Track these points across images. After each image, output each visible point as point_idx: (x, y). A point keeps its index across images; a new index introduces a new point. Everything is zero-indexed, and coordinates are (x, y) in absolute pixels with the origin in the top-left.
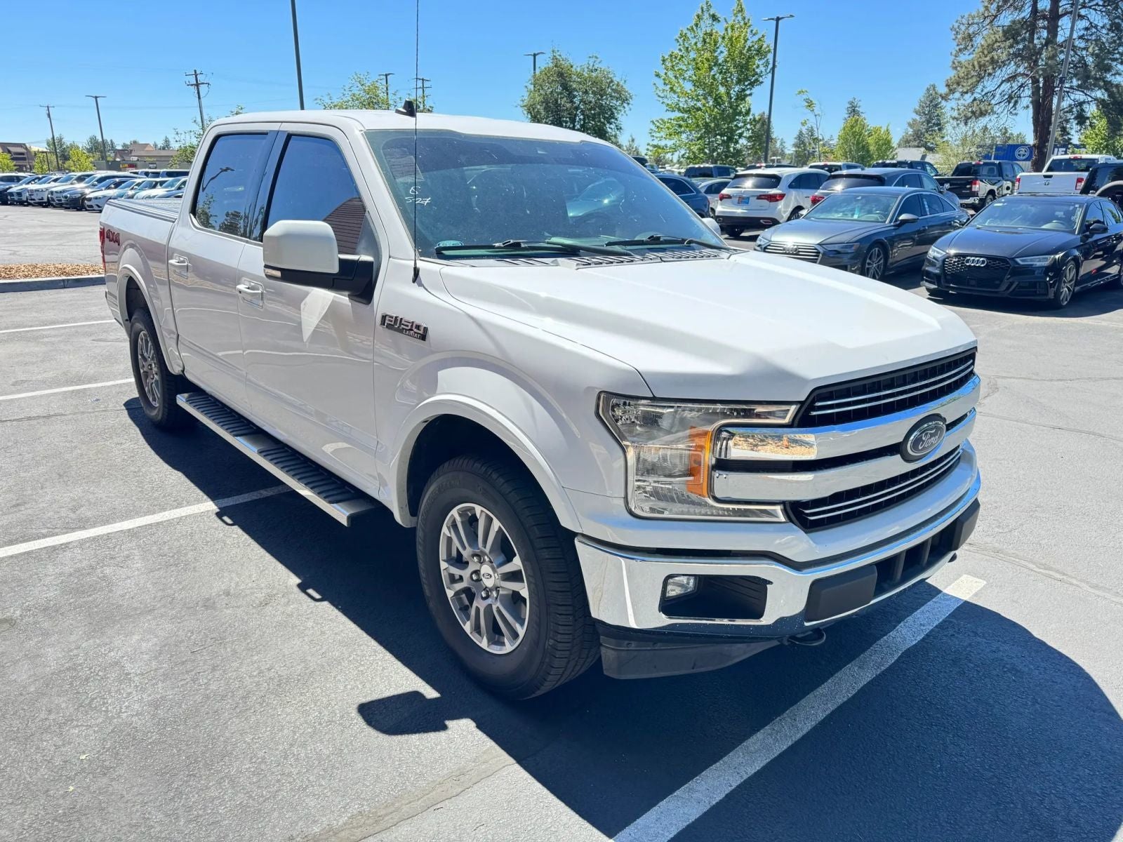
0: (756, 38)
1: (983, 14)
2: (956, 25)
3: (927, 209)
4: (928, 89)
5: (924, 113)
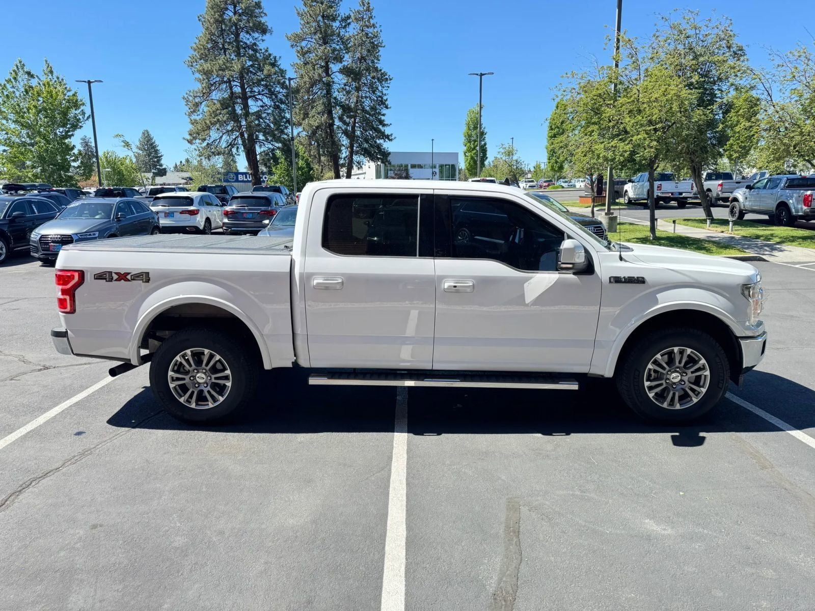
0: (70, 94)
1: (202, 91)
2: (186, 96)
3: (135, 211)
4: (143, 133)
5: (145, 149)
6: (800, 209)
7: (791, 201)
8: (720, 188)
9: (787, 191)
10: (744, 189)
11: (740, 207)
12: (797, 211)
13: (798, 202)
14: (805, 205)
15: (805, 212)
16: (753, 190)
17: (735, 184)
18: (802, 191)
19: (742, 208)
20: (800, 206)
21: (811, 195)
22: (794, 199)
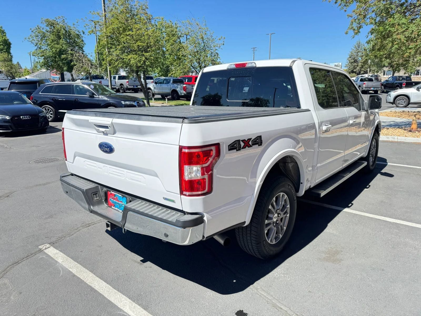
6: (182, 93)
7: (178, 89)
8: (127, 83)
9: (175, 85)
10: (154, 84)
11: (152, 92)
12: (181, 94)
13: (181, 90)
14: (184, 91)
15: (184, 94)
16: (157, 84)
17: (133, 82)
18: (182, 85)
19: (154, 92)
20: (182, 91)
21: (186, 87)
22: (179, 88)
